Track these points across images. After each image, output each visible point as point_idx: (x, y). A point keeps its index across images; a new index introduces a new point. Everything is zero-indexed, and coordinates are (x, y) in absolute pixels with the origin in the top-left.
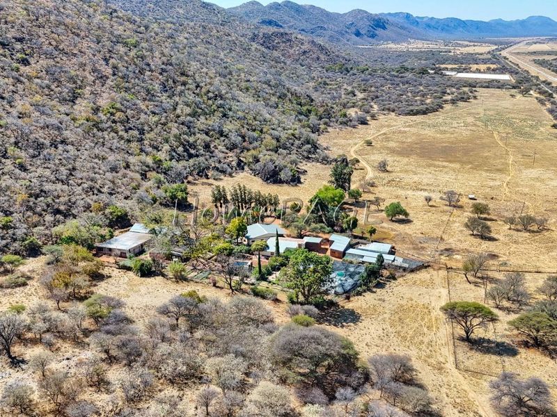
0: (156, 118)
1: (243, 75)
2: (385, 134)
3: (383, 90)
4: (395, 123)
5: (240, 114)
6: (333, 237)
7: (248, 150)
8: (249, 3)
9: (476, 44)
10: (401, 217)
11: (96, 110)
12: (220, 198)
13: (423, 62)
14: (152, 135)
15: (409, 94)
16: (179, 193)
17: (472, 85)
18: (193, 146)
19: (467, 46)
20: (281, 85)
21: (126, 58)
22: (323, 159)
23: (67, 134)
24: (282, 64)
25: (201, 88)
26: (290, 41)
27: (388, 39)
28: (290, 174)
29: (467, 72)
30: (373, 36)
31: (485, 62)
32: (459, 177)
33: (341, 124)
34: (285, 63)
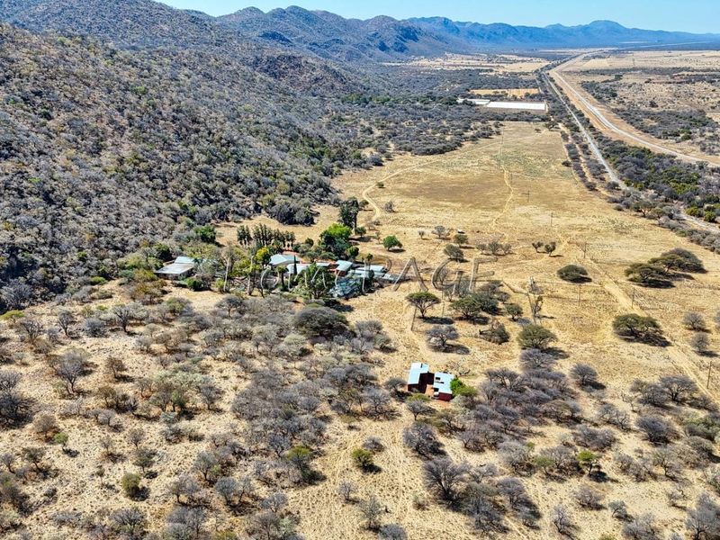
0: (176, 167)
1: (251, 116)
2: (398, 175)
3: (402, 127)
4: (410, 164)
5: (254, 160)
6: (339, 262)
7: (264, 195)
8: (246, 10)
9: (525, 59)
10: (396, 247)
11: (121, 161)
12: (244, 236)
13: (457, 86)
14: (174, 183)
15: (430, 131)
16: (209, 233)
17: (500, 117)
18: (212, 192)
19: (515, 61)
20: (292, 126)
21: (139, 108)
22: (335, 202)
23: (105, 184)
24: (292, 97)
25: (214, 134)
26: (299, 65)
27: (420, 54)
28: (304, 215)
29: (502, 100)
30: (402, 50)
31: (527, 85)
32: (457, 215)
33: (355, 165)
34: (295, 95)
